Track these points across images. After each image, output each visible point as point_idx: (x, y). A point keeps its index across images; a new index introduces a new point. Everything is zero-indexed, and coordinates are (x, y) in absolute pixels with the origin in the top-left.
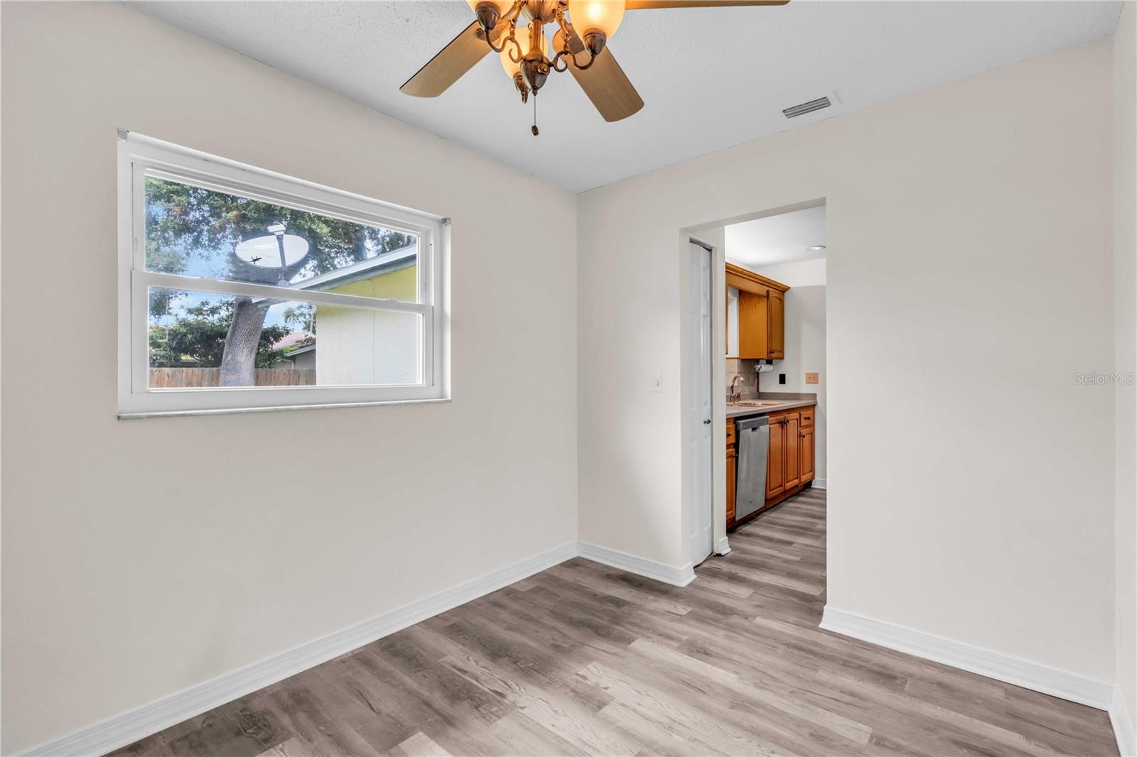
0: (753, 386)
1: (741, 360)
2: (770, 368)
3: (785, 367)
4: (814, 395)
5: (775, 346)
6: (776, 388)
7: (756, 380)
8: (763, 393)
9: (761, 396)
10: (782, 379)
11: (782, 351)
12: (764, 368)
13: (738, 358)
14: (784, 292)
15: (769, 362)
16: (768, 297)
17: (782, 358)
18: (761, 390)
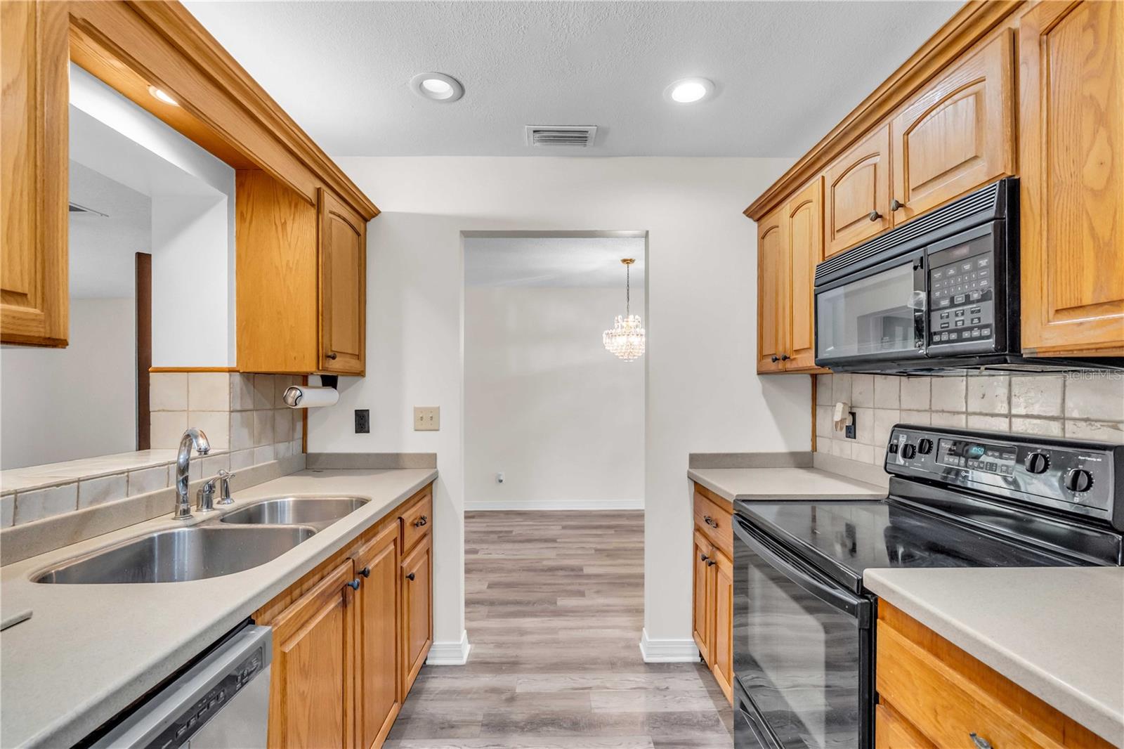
0: (289, 439)
1: (243, 374)
2: (329, 395)
3: (366, 394)
4: (431, 459)
5: (341, 341)
6: (344, 441)
7: (299, 426)
8: (319, 455)
9: (311, 464)
10: (362, 421)
11: (360, 356)
12: (313, 396)
13: (231, 371)
14: (366, 220)
15: (330, 381)
16: (318, 205)
17: (361, 374)
18: (313, 448)
